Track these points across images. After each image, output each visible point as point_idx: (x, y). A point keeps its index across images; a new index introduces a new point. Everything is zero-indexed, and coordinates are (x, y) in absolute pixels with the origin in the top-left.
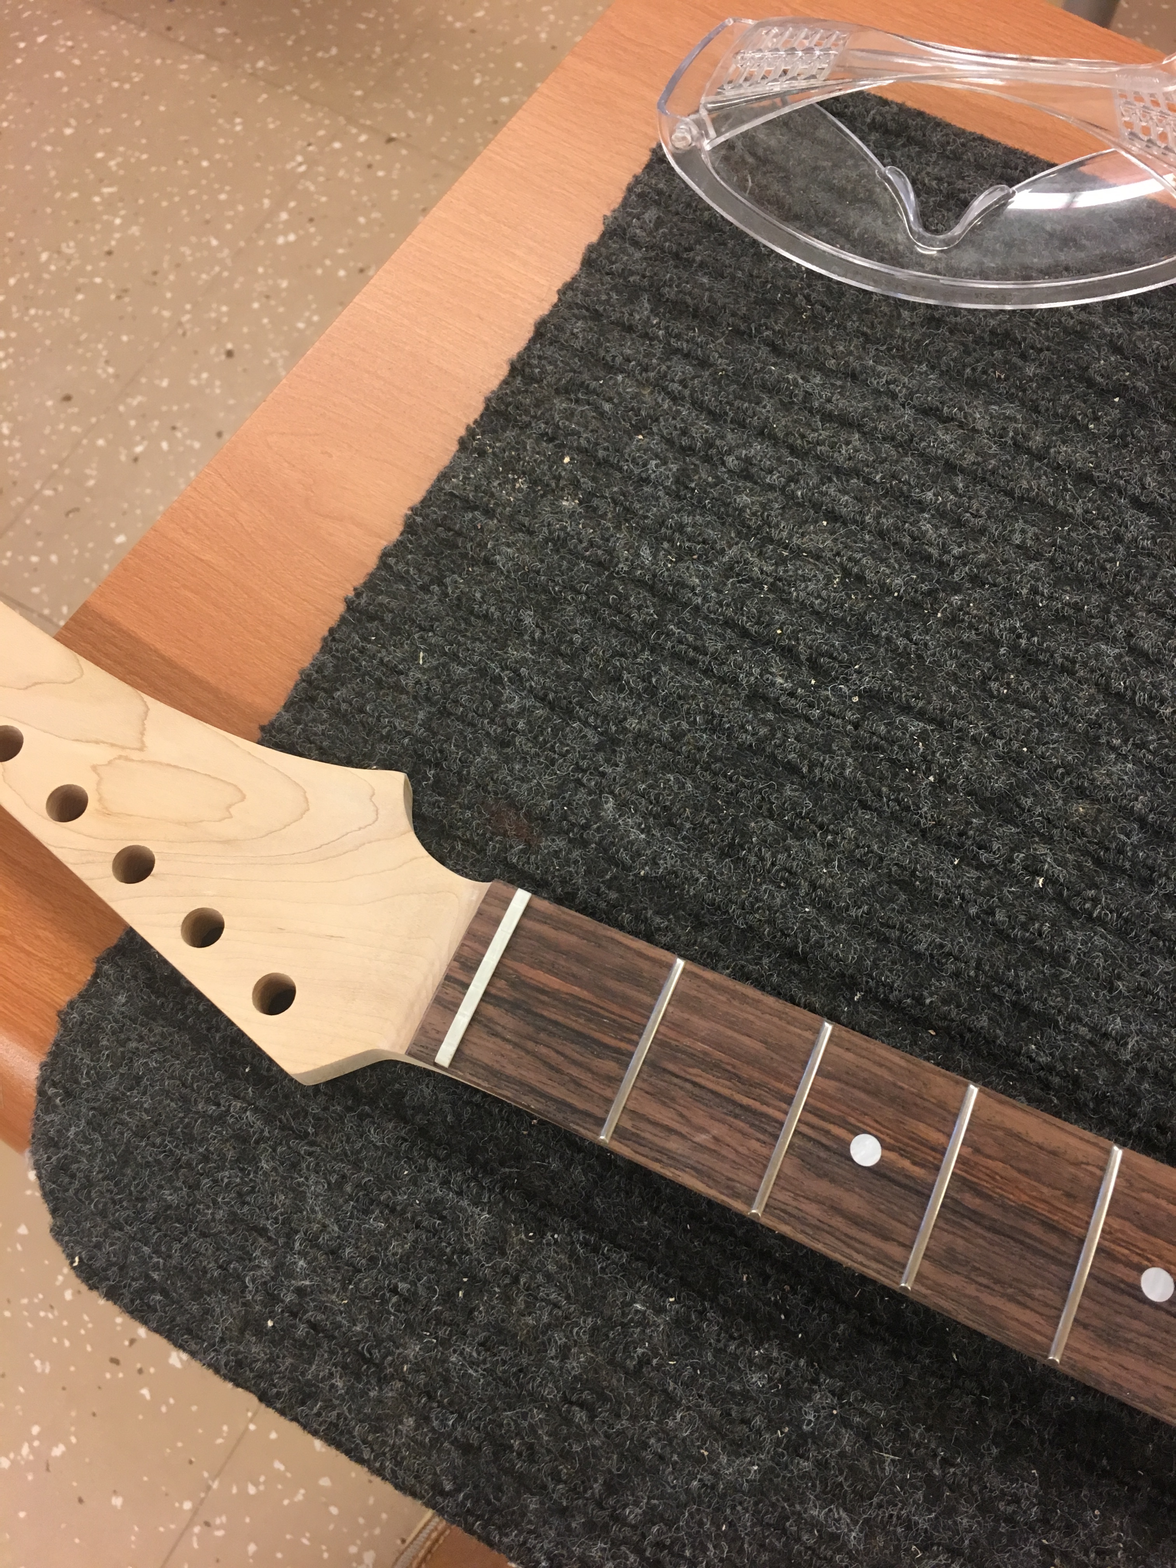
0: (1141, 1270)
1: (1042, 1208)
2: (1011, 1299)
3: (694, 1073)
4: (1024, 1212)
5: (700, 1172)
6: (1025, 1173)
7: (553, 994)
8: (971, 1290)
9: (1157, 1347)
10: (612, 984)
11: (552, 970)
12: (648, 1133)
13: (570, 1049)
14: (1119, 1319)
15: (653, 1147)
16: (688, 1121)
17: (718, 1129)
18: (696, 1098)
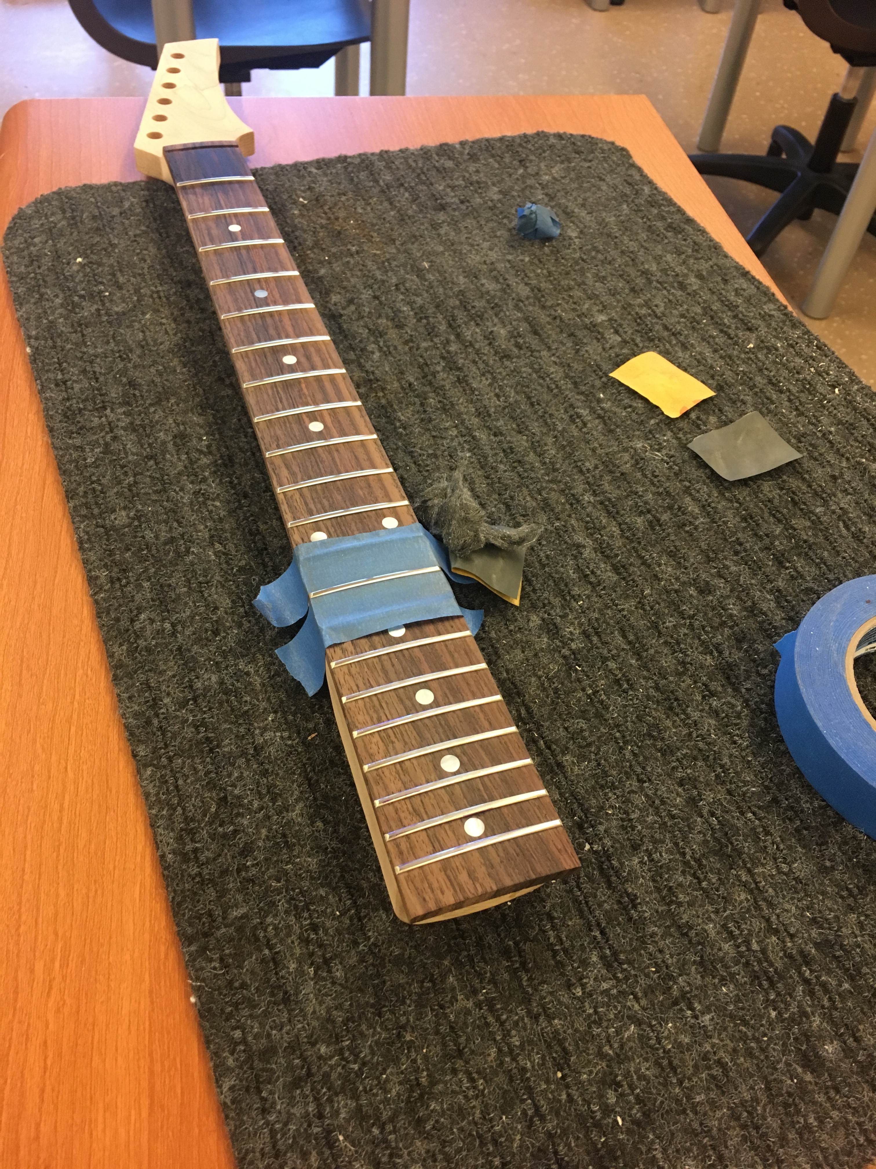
0: (262, 289)
1: (257, 263)
2: (221, 268)
4: (253, 261)
6: (266, 259)
9: (240, 299)
14: (240, 290)
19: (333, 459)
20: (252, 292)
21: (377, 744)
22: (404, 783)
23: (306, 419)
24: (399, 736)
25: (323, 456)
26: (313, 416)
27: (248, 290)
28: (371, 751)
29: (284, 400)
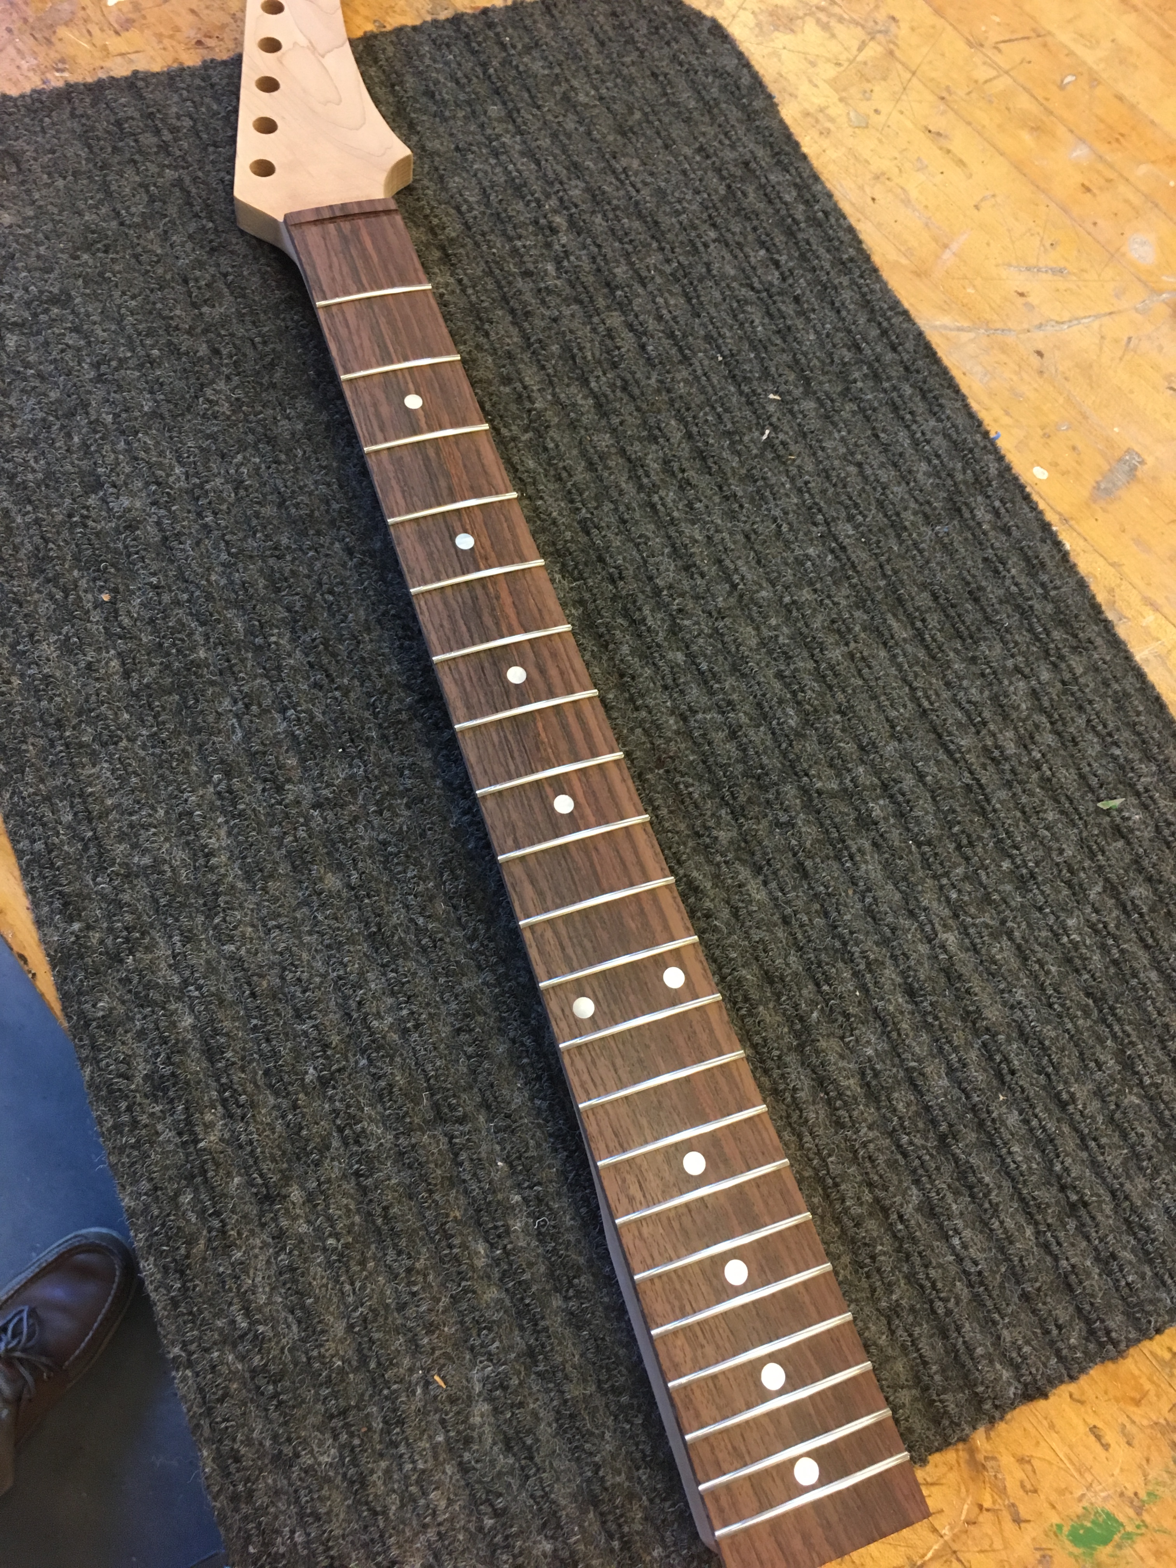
0: (466, 531)
1: (455, 480)
2: (403, 492)
3: (382, 321)
4: (448, 475)
5: (340, 349)
6: (465, 466)
7: (364, 250)
8: (392, 475)
9: (436, 556)
10: (391, 267)
11: (374, 242)
12: (338, 319)
13: (345, 269)
14: (434, 535)
15: (333, 324)
16: (358, 330)
17: (366, 343)
18: (372, 328)
19: (592, 865)
20: (452, 538)
21: (683, 1350)
22: (719, 1408)
23: (549, 790)
24: (708, 1335)
25: (577, 858)
26: (559, 785)
27: (447, 534)
28: (677, 1359)
29: (516, 754)
